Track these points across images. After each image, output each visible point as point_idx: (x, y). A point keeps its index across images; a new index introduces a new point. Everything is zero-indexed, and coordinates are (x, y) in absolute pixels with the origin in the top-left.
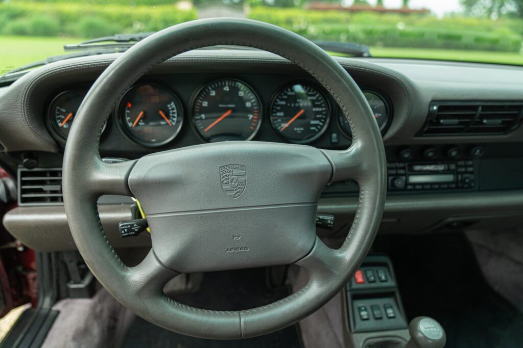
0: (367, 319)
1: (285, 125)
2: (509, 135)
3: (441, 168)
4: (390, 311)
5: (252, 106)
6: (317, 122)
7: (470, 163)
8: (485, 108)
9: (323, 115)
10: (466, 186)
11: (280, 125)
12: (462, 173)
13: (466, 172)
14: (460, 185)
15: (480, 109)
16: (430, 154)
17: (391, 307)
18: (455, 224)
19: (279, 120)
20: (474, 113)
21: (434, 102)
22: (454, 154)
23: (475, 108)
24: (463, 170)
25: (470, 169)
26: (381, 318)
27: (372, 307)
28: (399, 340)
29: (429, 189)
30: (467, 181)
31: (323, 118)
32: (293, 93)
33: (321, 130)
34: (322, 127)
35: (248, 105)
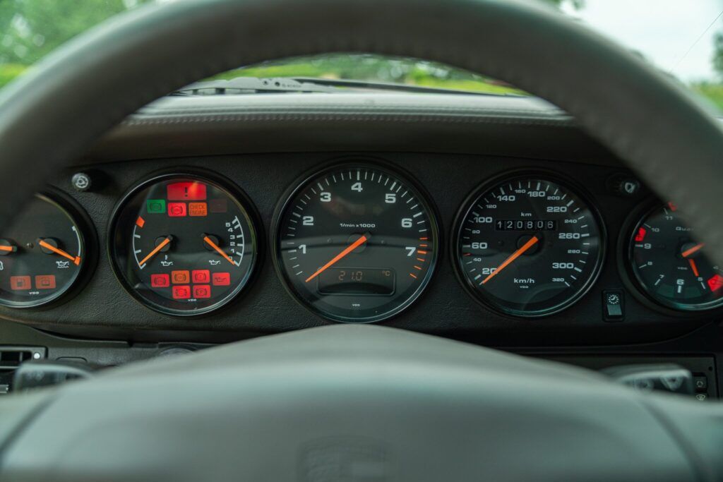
1: (492, 272)
5: (416, 227)
6: (569, 266)
9: (584, 248)
19: (478, 260)
31: (582, 257)
32: (512, 198)
33: (576, 285)
34: (582, 278)
35: (406, 223)
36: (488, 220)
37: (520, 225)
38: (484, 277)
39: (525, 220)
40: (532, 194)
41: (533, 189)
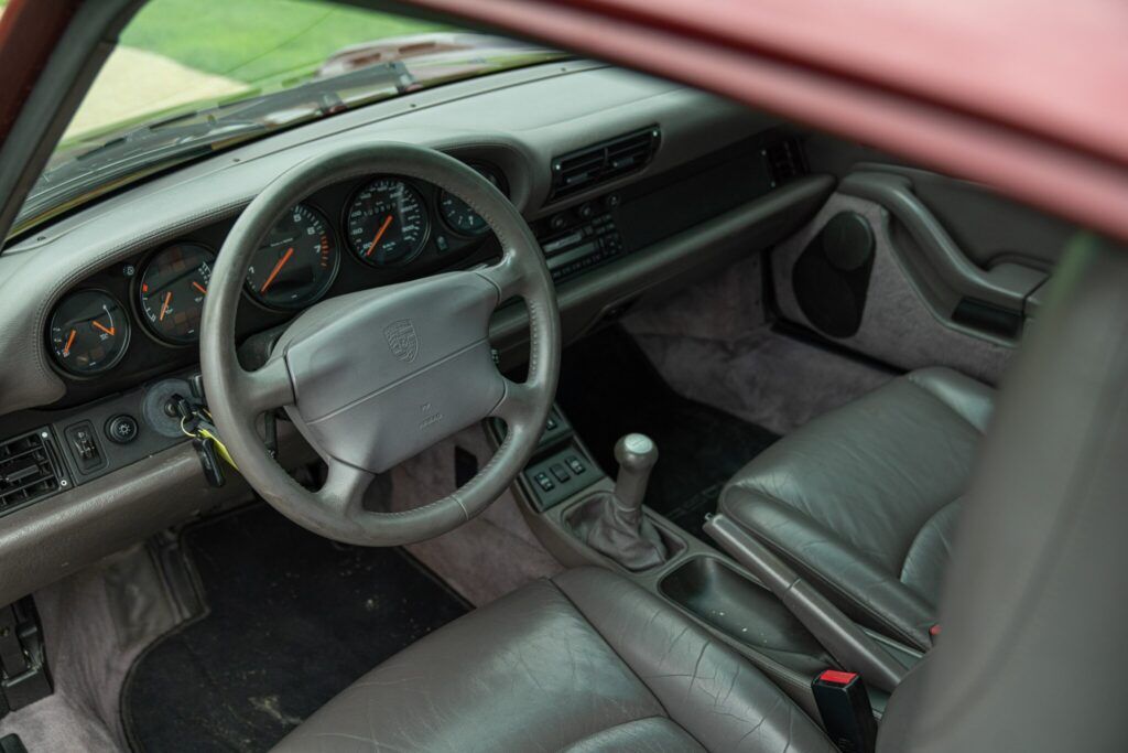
0: (552, 487)
1: (369, 246)
2: (644, 171)
3: (577, 238)
4: (575, 464)
5: (317, 232)
6: (411, 227)
7: (608, 217)
8: (611, 149)
9: (416, 214)
10: (613, 252)
11: (362, 248)
12: (602, 235)
13: (607, 233)
14: (606, 253)
15: (606, 151)
16: (558, 223)
17: (575, 459)
18: (614, 312)
19: (359, 241)
20: (601, 158)
21: (555, 159)
22: (586, 212)
23: (601, 152)
24: (603, 229)
25: (611, 226)
26: (568, 479)
27: (551, 470)
28: (600, 495)
29: (580, 269)
30: (612, 244)
31: (417, 220)
32: (369, 195)
33: (419, 237)
34: (421, 233)
35: (311, 231)
36: (358, 213)
37: (377, 211)
38: (366, 251)
39: (379, 207)
40: (380, 189)
41: (379, 186)
